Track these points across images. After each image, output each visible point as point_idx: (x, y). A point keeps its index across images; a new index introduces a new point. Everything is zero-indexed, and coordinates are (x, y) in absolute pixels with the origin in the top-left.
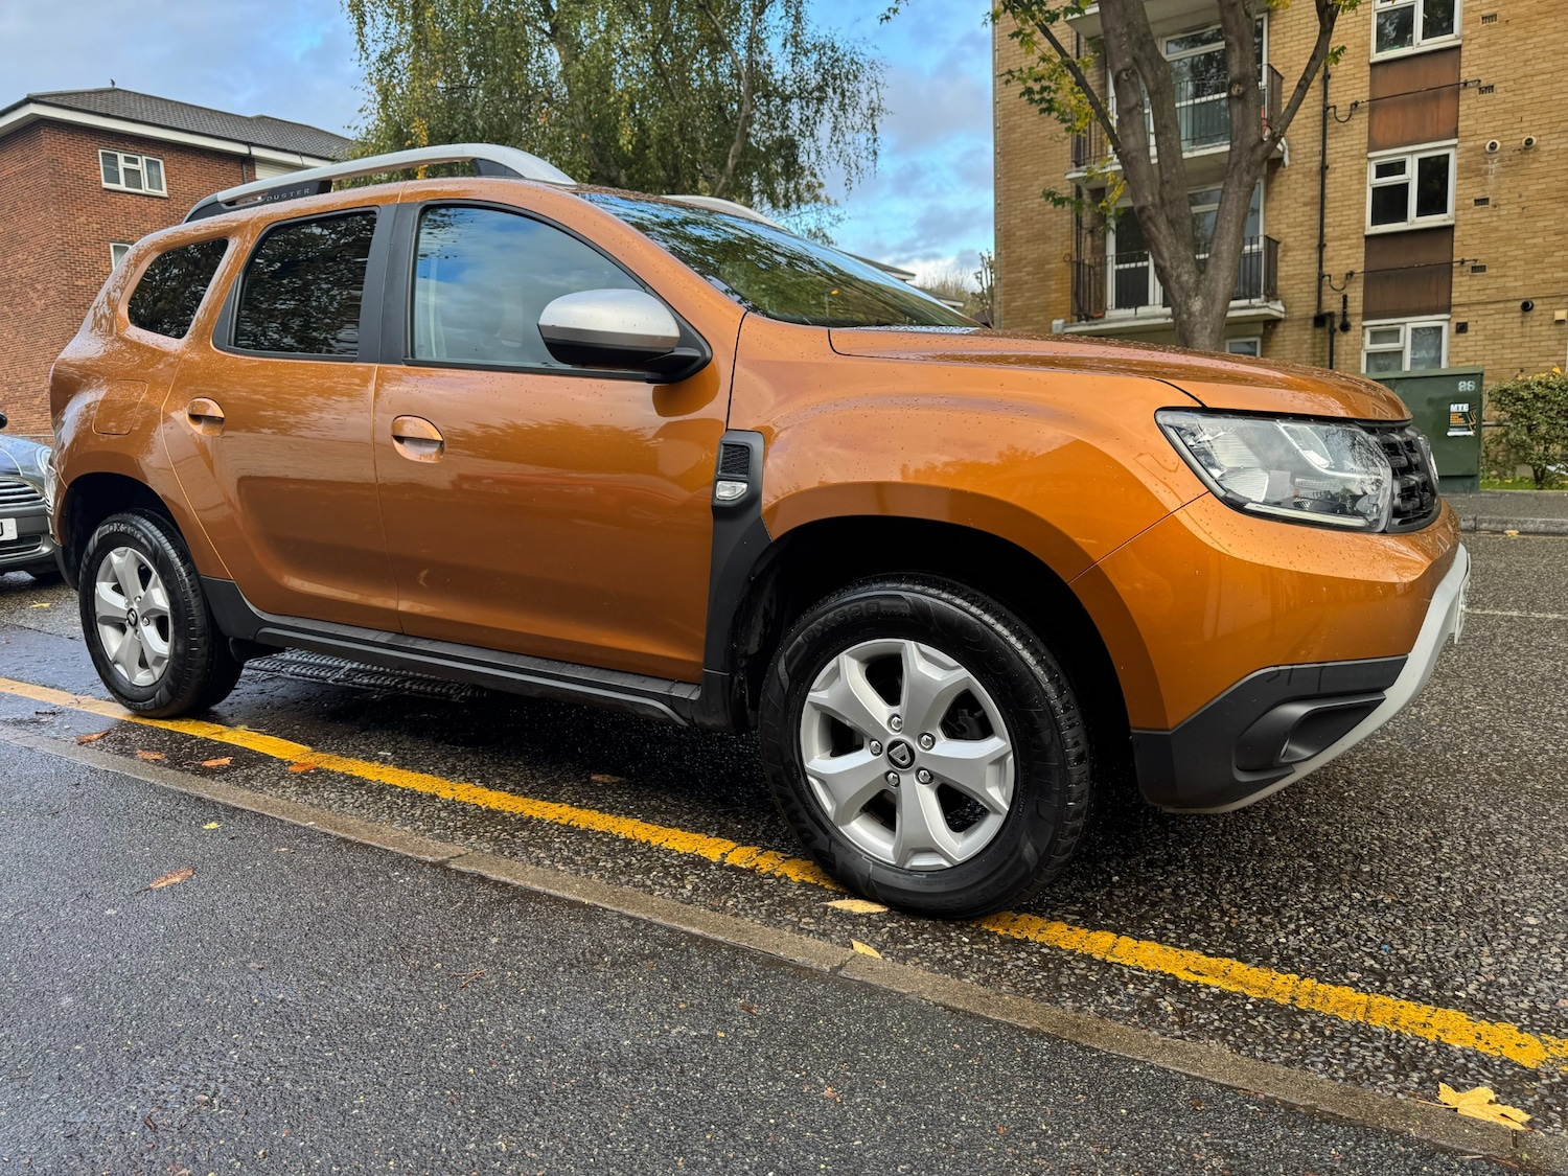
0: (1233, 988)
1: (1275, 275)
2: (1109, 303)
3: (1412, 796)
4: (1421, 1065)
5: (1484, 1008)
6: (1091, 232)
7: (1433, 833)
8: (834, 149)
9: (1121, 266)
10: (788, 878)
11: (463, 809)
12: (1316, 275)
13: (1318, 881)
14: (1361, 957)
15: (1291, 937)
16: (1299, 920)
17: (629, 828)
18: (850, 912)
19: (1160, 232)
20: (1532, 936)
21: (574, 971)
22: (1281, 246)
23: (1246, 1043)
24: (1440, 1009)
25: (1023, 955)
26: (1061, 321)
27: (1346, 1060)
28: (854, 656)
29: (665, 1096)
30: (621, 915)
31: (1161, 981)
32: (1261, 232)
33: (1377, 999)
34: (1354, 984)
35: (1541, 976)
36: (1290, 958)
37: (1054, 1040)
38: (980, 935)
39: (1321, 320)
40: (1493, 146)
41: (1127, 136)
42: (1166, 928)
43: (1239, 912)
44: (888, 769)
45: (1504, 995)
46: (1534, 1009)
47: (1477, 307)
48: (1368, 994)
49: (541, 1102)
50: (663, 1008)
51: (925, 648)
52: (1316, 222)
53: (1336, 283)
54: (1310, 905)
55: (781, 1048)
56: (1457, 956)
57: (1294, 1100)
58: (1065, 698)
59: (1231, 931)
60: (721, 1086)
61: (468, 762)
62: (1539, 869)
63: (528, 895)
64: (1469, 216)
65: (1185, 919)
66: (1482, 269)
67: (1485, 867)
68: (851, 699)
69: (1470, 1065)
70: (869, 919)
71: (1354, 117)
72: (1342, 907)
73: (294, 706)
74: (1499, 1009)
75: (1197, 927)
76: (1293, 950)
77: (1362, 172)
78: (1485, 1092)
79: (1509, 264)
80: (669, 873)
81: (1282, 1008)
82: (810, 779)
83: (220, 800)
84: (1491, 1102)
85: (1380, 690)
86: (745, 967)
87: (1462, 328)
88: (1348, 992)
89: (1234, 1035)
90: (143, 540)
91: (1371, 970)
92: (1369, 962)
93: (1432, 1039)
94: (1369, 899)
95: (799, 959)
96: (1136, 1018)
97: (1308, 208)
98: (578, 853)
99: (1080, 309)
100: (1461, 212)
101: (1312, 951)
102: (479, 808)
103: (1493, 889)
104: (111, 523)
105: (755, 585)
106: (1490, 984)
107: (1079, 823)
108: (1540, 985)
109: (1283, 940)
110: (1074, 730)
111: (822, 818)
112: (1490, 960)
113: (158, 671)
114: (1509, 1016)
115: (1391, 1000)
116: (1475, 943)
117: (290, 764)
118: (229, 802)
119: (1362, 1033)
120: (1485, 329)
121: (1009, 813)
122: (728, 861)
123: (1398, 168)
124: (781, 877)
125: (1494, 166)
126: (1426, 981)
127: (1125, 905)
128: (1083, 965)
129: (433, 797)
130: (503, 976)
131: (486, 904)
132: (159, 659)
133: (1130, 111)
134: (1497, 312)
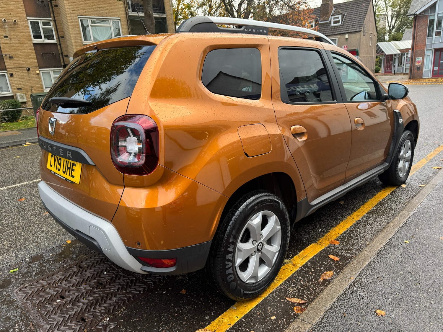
47: (14, 69)
66: (12, 57)
79: (20, 57)
87: (12, 75)
120: (18, 76)
125: (6, 27)
134: (20, 71)
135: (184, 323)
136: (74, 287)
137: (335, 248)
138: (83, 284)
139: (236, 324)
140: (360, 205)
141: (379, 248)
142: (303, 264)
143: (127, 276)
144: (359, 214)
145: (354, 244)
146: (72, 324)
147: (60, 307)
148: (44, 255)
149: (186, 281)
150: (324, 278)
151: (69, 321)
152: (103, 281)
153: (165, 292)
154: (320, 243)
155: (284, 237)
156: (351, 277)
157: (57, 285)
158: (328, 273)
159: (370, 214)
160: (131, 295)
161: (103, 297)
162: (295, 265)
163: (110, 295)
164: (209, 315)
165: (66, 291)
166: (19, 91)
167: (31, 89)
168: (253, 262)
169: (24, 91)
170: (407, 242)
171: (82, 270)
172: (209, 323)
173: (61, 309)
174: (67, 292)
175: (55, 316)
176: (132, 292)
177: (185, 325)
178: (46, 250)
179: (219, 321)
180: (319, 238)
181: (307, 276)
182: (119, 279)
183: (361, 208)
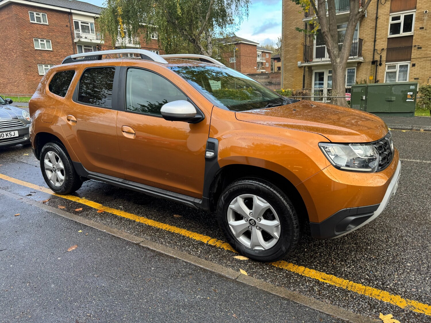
0: (332, 284)
1: (361, 49)
2: (314, 57)
3: (383, 224)
4: (376, 307)
5: (393, 291)
6: (309, 36)
7: (387, 236)
8: (236, 12)
9: (317, 46)
10: (224, 249)
11: (142, 225)
12: (373, 49)
13: (356, 251)
14: (365, 275)
15: (348, 269)
16: (351, 263)
17: (184, 232)
18: (239, 260)
19: (329, 39)
20: (408, 269)
21: (173, 278)
22: (363, 41)
23: (334, 300)
24: (383, 291)
25: (282, 273)
26: (300, 62)
27: (358, 305)
28: (241, 197)
29: (196, 316)
30: (183, 261)
31: (315, 281)
32: (358, 37)
33: (368, 288)
34: (362, 283)
35: (409, 281)
36: (347, 275)
37: (288, 300)
38: (271, 267)
39: (374, 62)
40: (426, 12)
41: (320, 11)
42: (317, 265)
43: (336, 261)
44: (249, 225)
45: (399, 287)
46: (406, 292)
47: (418, 59)
48: (365, 286)
49: (167, 317)
50: (194, 290)
51: (259, 197)
52: (374, 34)
53: (379, 52)
54: (354, 259)
55: (223, 302)
56: (389, 275)
57: (344, 319)
58: (294, 212)
59: (333, 267)
60: (209, 313)
61: (142, 210)
62: (413, 248)
63: (161, 254)
64: (418, 33)
65: (322, 263)
66: (421, 48)
67: (399, 247)
68: (240, 208)
69: (388, 307)
70: (244, 262)
71: (386, 3)
72: (362, 259)
73: (96, 191)
74: (397, 291)
75: (325, 265)
76: (348, 272)
77: (388, 19)
78: (390, 316)
79: (428, 47)
80: (194, 247)
81: (343, 290)
82: (230, 226)
83: (81, 222)
84: (391, 318)
85: (373, 212)
86: (214, 278)
87: (414, 65)
88: (361, 285)
89: (332, 298)
90: (56, 150)
91: (367, 279)
92: (367, 277)
93: (380, 300)
94: (369, 257)
95: (227, 275)
96: (308, 293)
97: (372, 30)
98: (172, 240)
99: (306, 58)
100: (415, 31)
101: (353, 273)
102: (146, 225)
103: (400, 254)
104: (48, 145)
105: (216, 178)
106: (396, 284)
107: (296, 242)
108: (408, 284)
109: (346, 270)
110: (295, 221)
111: (232, 235)
112: (397, 276)
113: (62, 183)
114: (399, 293)
115: (371, 288)
116: (394, 271)
117: (97, 210)
118: (84, 223)
119: (363, 297)
120: (420, 66)
121: (279, 239)
122: (209, 243)
123: (398, 18)
124: (222, 248)
125: (426, 18)
126: (380, 283)
127: (308, 258)
128: (296, 277)
129: (134, 221)
130: (156, 280)
131: (150, 257)
132: (62, 180)
133: (321, 4)
134: (424, 61)
167: (428, 80)
169: (420, 81)
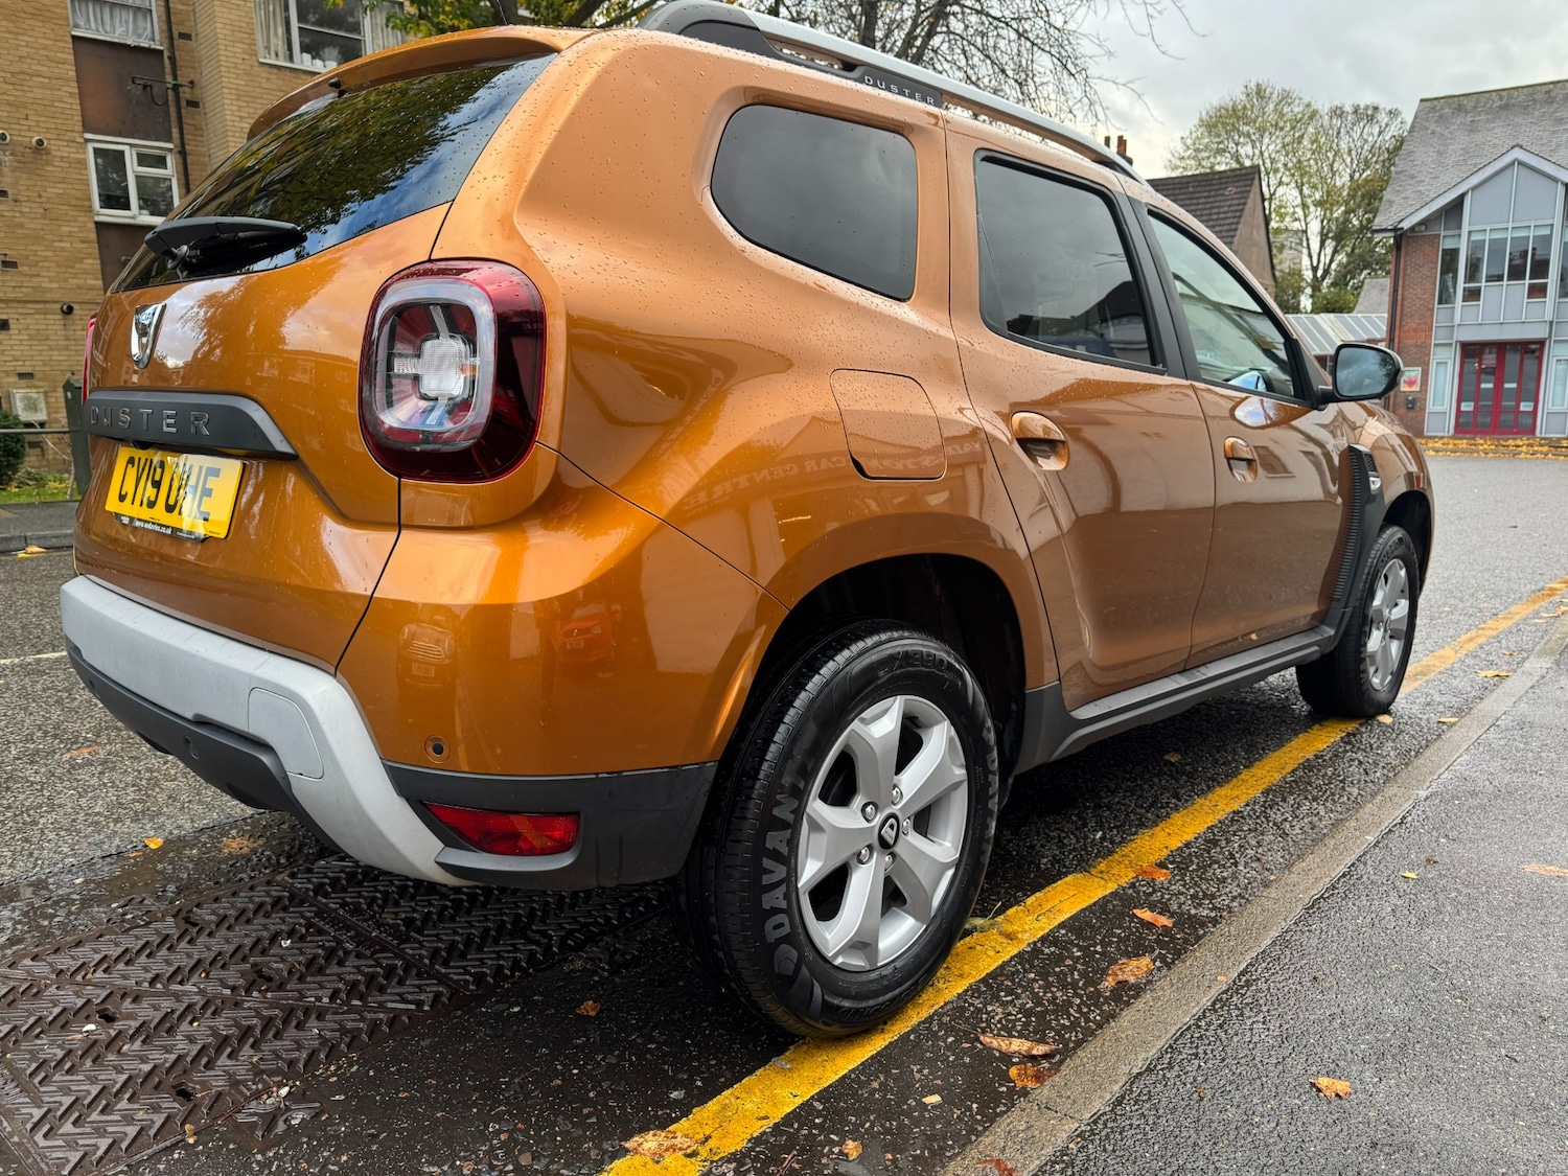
47: (15, 305)
66: (14, 265)
79: (41, 264)
120: (28, 329)
134: (38, 312)
135: (586, 1111)
136: (159, 986)
137: (1154, 891)
138: (196, 975)
139: (788, 1119)
140: (1237, 768)
141: (1315, 892)
142: (1041, 933)
143: (373, 954)
144: (1235, 793)
145: (1224, 878)
146: (136, 1106)
147: (93, 1050)
148: (51, 880)
149: (601, 977)
150: (1120, 978)
151: (127, 1096)
152: (278, 971)
153: (516, 1010)
154: (1101, 872)
155: (976, 811)
156: (1220, 974)
157: (89, 976)
158: (1134, 963)
159: (1275, 794)
160: (381, 1016)
161: (271, 1019)
162: (1010, 937)
163: (300, 1014)
164: (687, 1085)
165: (124, 996)
166: (24, 382)
168: (862, 887)
170: (1413, 875)
171: (196, 930)
172: (686, 1113)
173: (98, 1057)
174: (129, 1000)
175: (68, 1078)
176: (390, 1005)
177: (589, 1116)
178: (60, 865)
179: (725, 1107)
180: (1096, 857)
181: (1057, 969)
182: (340, 963)
183: (1243, 776)
